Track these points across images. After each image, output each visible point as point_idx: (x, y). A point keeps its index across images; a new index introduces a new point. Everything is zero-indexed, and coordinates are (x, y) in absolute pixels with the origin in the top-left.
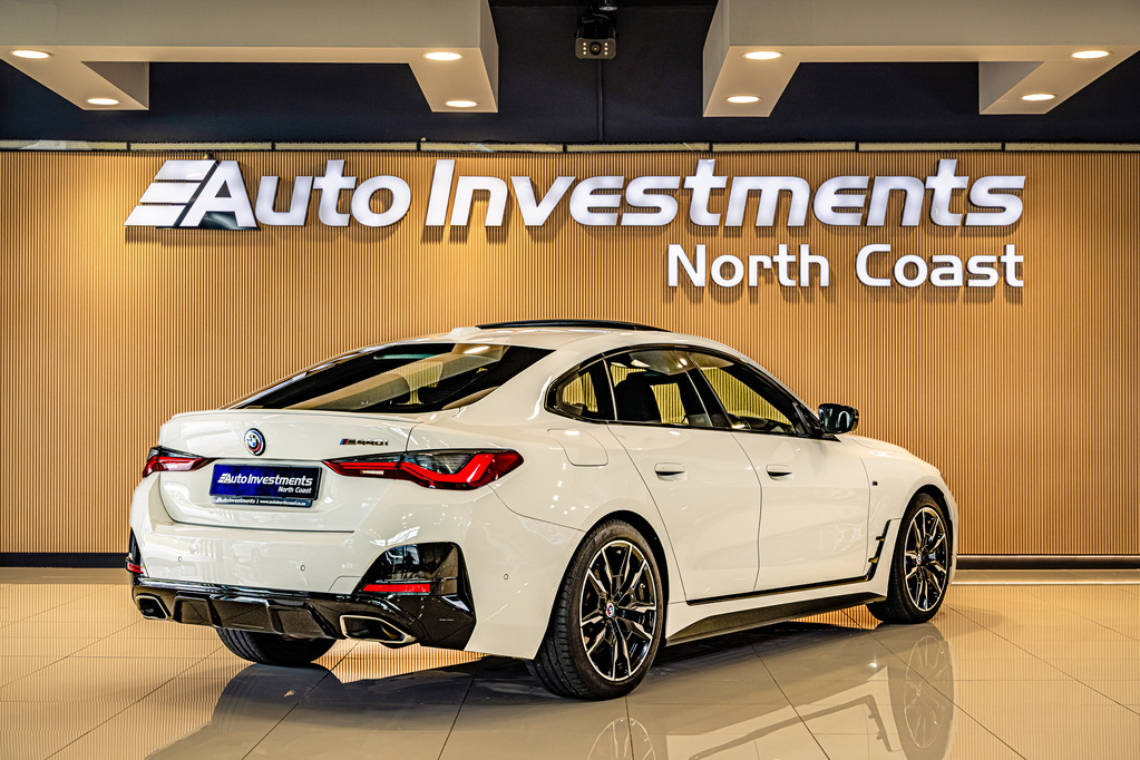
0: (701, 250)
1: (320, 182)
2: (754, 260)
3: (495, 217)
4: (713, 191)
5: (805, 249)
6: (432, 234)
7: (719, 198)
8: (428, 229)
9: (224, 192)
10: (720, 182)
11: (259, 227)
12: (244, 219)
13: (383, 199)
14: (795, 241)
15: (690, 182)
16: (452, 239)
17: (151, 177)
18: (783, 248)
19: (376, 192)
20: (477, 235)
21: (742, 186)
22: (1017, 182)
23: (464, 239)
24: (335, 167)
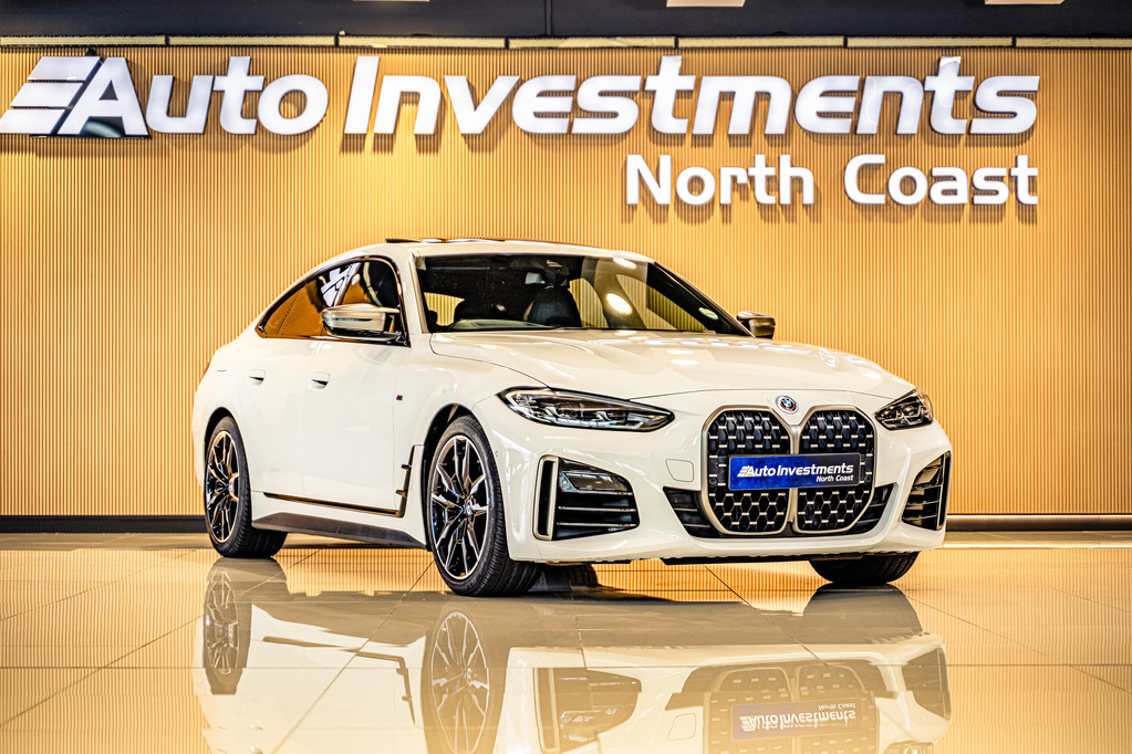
0: (665, 161)
1: (221, 83)
2: (726, 173)
3: (425, 124)
4: (680, 94)
5: (785, 160)
6: (352, 143)
7: (685, 102)
8: (346, 137)
9: (109, 94)
10: (688, 83)
11: (150, 135)
12: (134, 126)
13: (294, 102)
14: (774, 151)
15: (652, 83)
16: (376, 148)
17: (23, 77)
18: (760, 159)
19: (287, 94)
20: (405, 143)
21: (712, 87)
22: (1030, 83)
23: (390, 148)
24: (239, 65)
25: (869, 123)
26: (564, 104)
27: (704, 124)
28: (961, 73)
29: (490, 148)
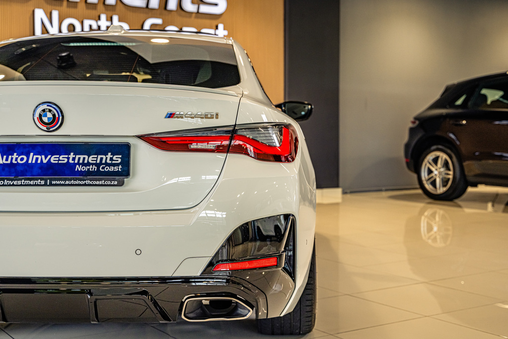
2: (87, 23)
14: (110, 14)
18: (103, 17)
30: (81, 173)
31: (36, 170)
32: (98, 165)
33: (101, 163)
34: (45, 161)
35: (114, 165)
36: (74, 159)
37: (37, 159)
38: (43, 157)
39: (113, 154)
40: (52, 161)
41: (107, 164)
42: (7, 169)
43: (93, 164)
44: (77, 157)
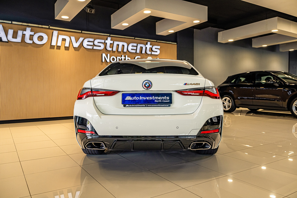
0: (109, 55)
1: (25, 32)
3: (67, 45)
4: (111, 44)
5: (126, 56)
7: (112, 45)
8: (51, 46)
10: (112, 42)
11: (8, 42)
12: (4, 39)
13: (41, 38)
15: (106, 41)
16: (57, 49)
20: (63, 48)
21: (116, 43)
22: (159, 47)
23: (60, 49)
24: (28, 29)
25: (138, 51)
26: (92, 44)
27: (115, 49)
28: (150, 45)
29: (78, 50)
30: (156, 103)
31: (142, 102)
32: (162, 100)
33: (163, 99)
34: (145, 99)
35: (167, 100)
36: (154, 98)
37: (142, 98)
38: (144, 97)
39: (166, 97)
40: (147, 99)
41: (164, 100)
42: (133, 102)
43: (160, 100)
44: (155, 97)
